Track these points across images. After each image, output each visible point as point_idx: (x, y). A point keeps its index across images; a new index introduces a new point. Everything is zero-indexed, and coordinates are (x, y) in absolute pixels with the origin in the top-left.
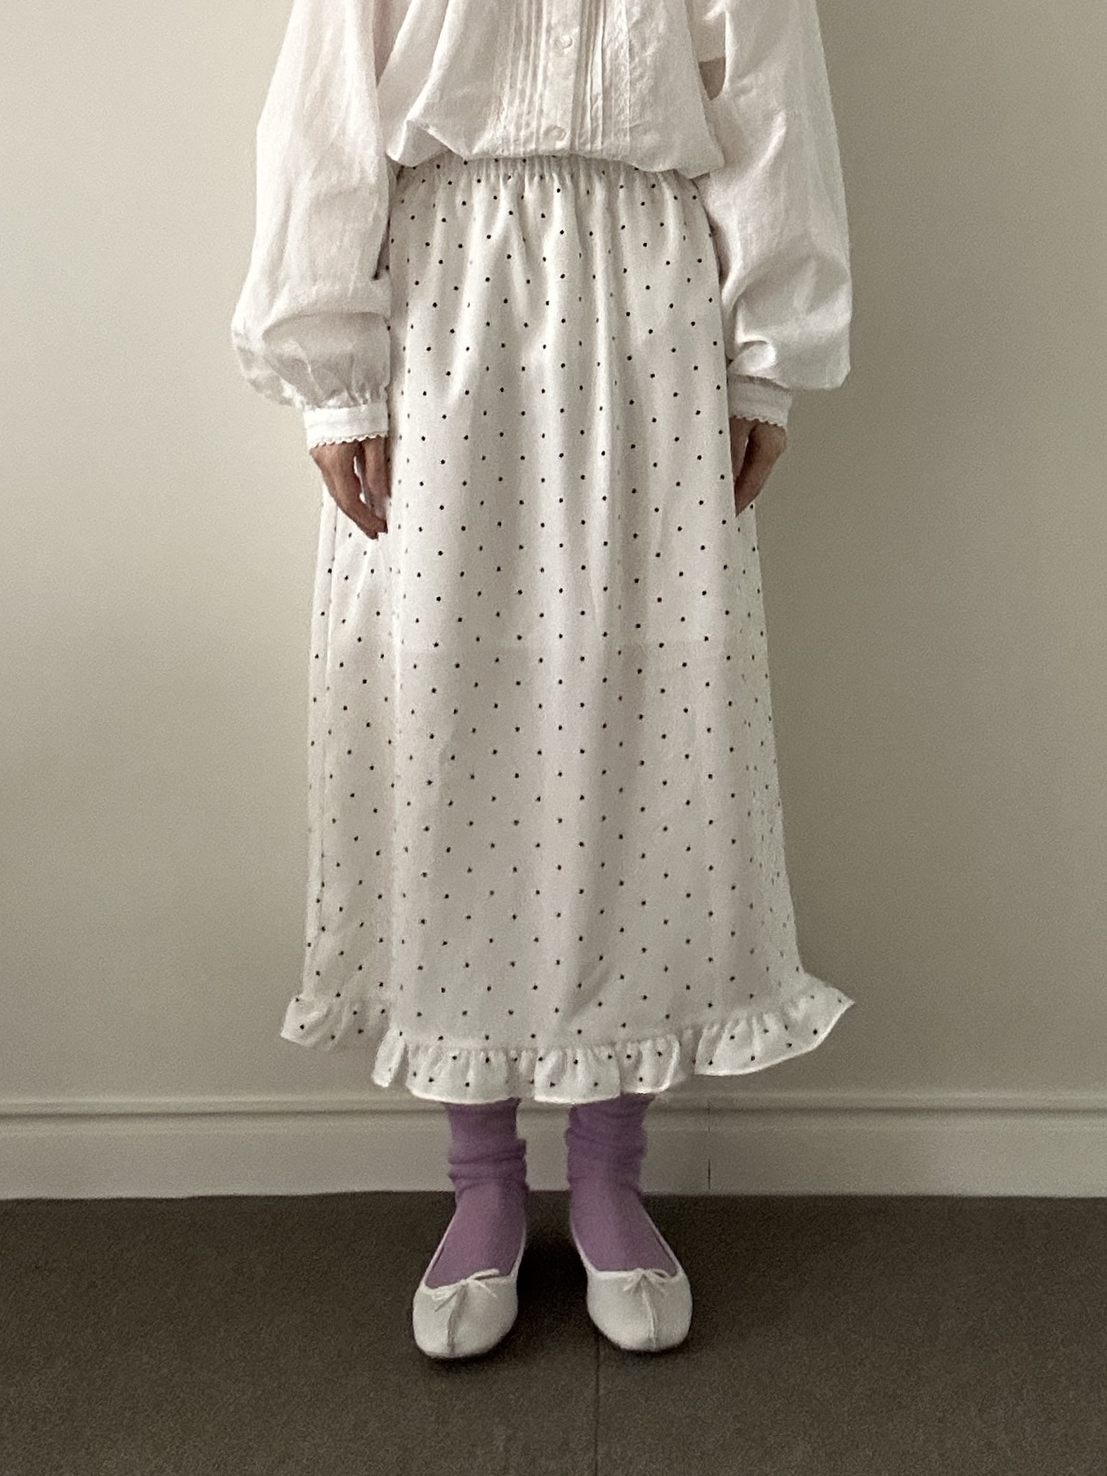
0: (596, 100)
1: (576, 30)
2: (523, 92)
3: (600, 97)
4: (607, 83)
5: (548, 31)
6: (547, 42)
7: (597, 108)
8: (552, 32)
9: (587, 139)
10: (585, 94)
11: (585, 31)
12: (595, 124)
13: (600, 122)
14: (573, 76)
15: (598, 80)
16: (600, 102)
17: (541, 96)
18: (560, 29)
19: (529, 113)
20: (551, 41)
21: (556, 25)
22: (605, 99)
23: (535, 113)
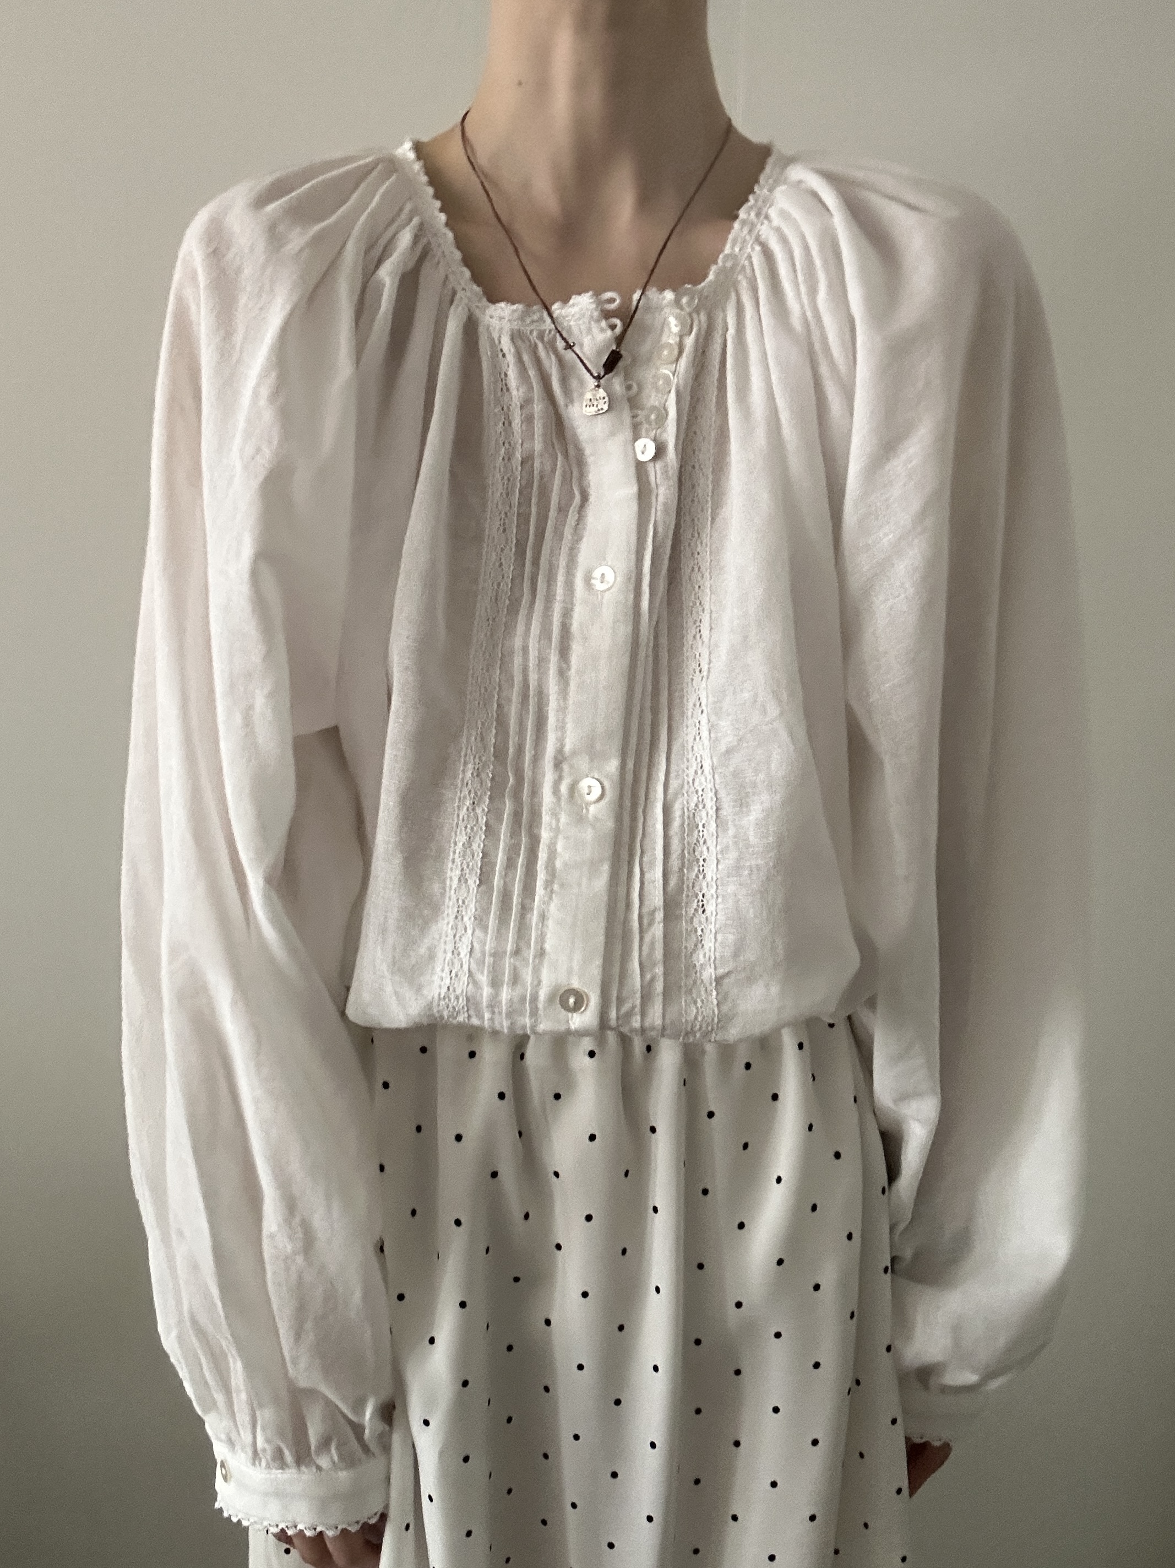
0: (651, 923)
1: (613, 765)
2: (506, 896)
3: (659, 916)
4: (673, 882)
5: (558, 765)
6: (556, 791)
7: (652, 944)
8: (565, 767)
9: (633, 1007)
10: (628, 905)
11: (630, 765)
12: (648, 977)
13: (659, 970)
14: (606, 868)
15: (656, 874)
16: (658, 930)
17: (543, 917)
18: (583, 763)
19: (517, 952)
20: (564, 788)
21: (574, 753)
22: (666, 918)
23: (531, 953)
